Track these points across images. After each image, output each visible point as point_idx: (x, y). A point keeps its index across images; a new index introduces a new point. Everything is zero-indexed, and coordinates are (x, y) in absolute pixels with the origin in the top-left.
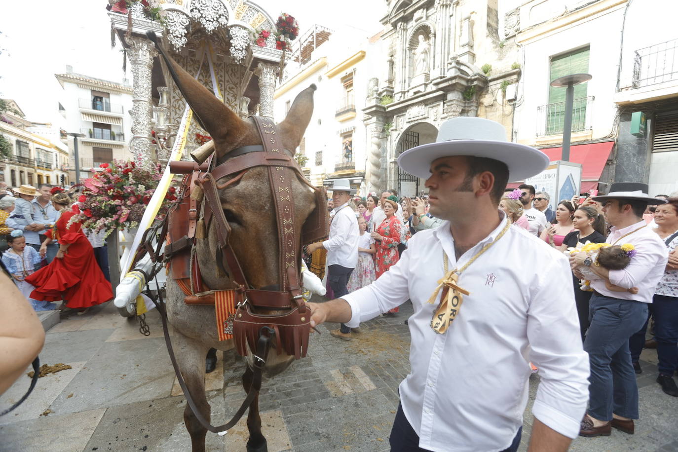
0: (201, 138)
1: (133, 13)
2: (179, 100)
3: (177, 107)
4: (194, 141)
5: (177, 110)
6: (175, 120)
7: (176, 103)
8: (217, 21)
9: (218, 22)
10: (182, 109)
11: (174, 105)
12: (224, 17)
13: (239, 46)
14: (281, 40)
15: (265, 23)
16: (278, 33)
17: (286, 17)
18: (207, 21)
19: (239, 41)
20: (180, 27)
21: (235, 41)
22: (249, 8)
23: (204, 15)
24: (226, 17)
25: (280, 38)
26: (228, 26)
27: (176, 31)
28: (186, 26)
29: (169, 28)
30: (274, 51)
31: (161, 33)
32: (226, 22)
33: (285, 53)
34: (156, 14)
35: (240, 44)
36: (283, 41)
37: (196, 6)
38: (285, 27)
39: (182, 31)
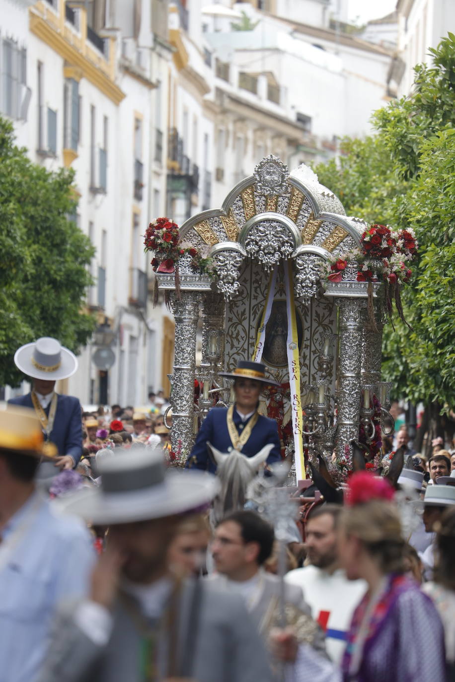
1: (180, 269)
2: (239, 324)
3: (234, 336)
5: (235, 342)
6: (230, 357)
7: (233, 329)
8: (279, 251)
9: (281, 252)
10: (242, 338)
11: (230, 334)
12: (289, 244)
13: (307, 281)
14: (363, 269)
15: (346, 239)
16: (362, 256)
17: (371, 236)
18: (266, 254)
19: (307, 274)
20: (232, 269)
21: (303, 274)
22: (323, 223)
23: (262, 247)
24: (291, 243)
25: (362, 267)
26: (294, 255)
27: (227, 276)
28: (240, 267)
29: (219, 273)
30: (355, 284)
31: (209, 286)
32: (291, 250)
33: (372, 284)
34: (204, 267)
35: (309, 278)
36: (366, 270)
37: (252, 237)
38: (369, 251)
39: (235, 274)
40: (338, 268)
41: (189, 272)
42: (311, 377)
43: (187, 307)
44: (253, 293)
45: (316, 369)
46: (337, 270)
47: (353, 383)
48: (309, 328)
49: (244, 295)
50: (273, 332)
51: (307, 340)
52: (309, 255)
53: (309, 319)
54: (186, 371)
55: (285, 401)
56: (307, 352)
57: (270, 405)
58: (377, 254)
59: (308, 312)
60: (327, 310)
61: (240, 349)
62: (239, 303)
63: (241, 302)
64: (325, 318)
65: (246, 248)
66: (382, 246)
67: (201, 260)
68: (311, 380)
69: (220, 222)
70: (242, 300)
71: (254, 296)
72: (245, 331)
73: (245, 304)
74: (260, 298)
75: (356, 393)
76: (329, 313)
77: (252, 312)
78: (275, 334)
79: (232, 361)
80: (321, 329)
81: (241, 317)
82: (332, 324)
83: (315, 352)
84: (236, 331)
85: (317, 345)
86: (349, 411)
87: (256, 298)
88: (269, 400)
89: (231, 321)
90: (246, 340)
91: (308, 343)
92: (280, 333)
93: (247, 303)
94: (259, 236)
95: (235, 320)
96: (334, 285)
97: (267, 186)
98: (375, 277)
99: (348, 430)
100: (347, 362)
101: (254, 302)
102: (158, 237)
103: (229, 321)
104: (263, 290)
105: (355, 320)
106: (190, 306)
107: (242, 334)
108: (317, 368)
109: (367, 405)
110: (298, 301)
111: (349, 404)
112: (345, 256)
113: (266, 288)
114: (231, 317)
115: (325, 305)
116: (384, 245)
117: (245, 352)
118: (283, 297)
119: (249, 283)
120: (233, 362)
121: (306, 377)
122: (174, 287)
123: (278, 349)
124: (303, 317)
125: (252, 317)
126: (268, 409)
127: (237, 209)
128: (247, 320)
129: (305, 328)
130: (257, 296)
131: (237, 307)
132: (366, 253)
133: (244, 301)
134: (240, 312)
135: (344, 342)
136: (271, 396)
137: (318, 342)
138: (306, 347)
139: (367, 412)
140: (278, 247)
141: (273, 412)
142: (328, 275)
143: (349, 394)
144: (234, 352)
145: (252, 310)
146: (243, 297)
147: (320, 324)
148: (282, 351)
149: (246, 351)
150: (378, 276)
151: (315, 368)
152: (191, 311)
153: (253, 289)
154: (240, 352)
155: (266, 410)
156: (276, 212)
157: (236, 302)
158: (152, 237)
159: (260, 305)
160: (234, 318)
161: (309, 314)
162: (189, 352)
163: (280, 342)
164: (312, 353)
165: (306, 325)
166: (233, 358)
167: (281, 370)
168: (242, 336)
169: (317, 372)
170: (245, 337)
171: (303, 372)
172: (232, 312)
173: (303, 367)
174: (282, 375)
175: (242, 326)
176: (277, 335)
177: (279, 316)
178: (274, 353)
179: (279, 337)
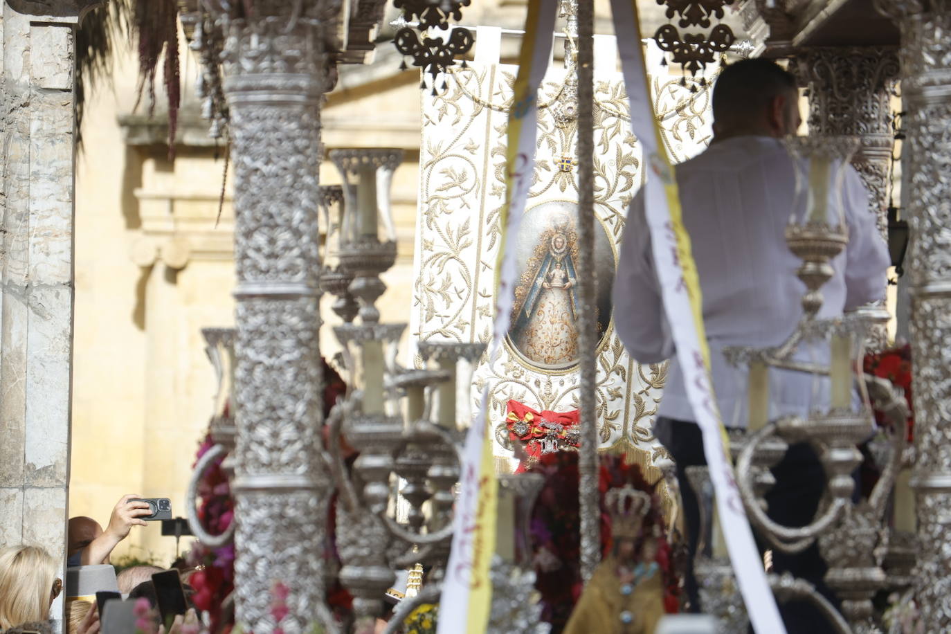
3: (436, 287)
7: (435, 269)
10: (458, 294)
11: (427, 281)
42: (632, 402)
44: (491, 178)
45: (647, 382)
49: (467, 185)
50: (540, 281)
61: (449, 323)
62: (454, 204)
63: (459, 202)
68: (632, 409)
71: (494, 190)
72: (466, 278)
77: (486, 228)
78: (546, 285)
81: (459, 239)
84: (444, 275)
87: (497, 192)
89: (431, 250)
90: (469, 295)
95: (441, 247)
101: (492, 203)
103: (423, 249)
107: (458, 282)
108: (649, 378)
110: (606, 205)
114: (430, 240)
117: (462, 329)
119: (480, 152)
121: (618, 400)
123: (552, 323)
128: (472, 250)
133: (465, 197)
134: (454, 228)
144: (434, 329)
145: (488, 221)
146: (463, 189)
148: (562, 329)
149: (468, 328)
151: (644, 379)
153: (491, 170)
154: (451, 328)
160: (440, 242)
163: (559, 307)
167: (555, 380)
168: (459, 290)
169: (647, 389)
170: (467, 290)
171: (612, 388)
172: (433, 225)
173: (613, 375)
174: (556, 394)
175: (459, 264)
176: (551, 288)
177: (559, 240)
178: (539, 333)
179: (556, 293)
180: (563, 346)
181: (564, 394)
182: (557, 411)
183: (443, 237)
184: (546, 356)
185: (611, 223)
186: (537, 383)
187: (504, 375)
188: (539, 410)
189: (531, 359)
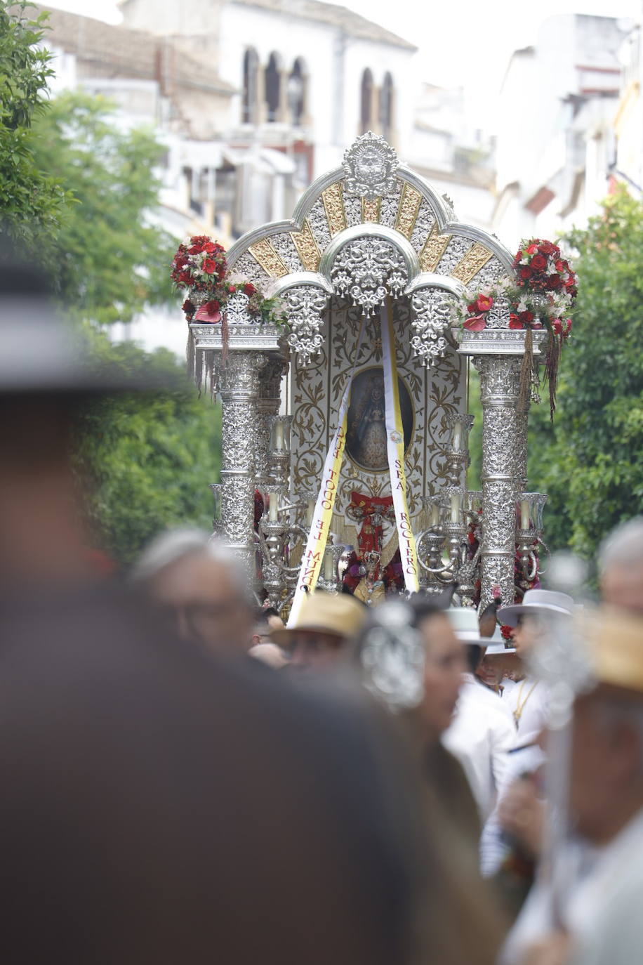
0: (363, 504)
1: (229, 316)
2: (311, 406)
3: (305, 424)
4: (347, 512)
5: (307, 435)
6: (299, 458)
7: (303, 414)
8: (384, 284)
9: (387, 286)
10: (318, 428)
11: (299, 421)
12: (399, 274)
13: (430, 331)
14: (519, 310)
15: (490, 263)
16: (515, 288)
17: (530, 258)
18: (363, 290)
19: (430, 320)
20: (311, 315)
21: (423, 320)
22: (453, 240)
23: (357, 280)
24: (402, 272)
25: (517, 306)
26: (408, 291)
27: (302, 326)
28: (322, 310)
29: (290, 321)
30: (505, 333)
31: (276, 342)
32: (403, 282)
33: (531, 333)
34: (268, 312)
35: (432, 326)
36: (524, 311)
37: (341, 264)
38: (528, 280)
39: (315, 323)
40: (479, 309)
41: (244, 320)
42: (427, 487)
43: (240, 377)
44: (334, 356)
45: (436, 475)
46: (479, 312)
47: (505, 490)
48: (422, 409)
49: (319, 361)
51: (420, 428)
52: (432, 289)
53: (422, 395)
54: (241, 478)
55: (386, 525)
56: (420, 448)
57: (362, 533)
58: (540, 284)
59: (421, 385)
60: (450, 381)
61: (314, 446)
62: (312, 373)
63: (315, 372)
64: (447, 394)
65: (332, 281)
66: (547, 273)
67: (262, 301)
68: (428, 492)
69: (290, 240)
70: (316, 368)
71: (336, 362)
72: (321, 416)
73: (321, 375)
74: (345, 364)
75: (509, 505)
76: (452, 386)
77: (332, 387)
78: (370, 420)
79: (302, 464)
80: (441, 411)
81: (316, 394)
82: (458, 403)
83: (432, 448)
84: (309, 417)
85: (436, 436)
86: (499, 534)
87: (338, 364)
88: (362, 523)
89: (300, 402)
90: (324, 429)
91: (421, 433)
92: (377, 418)
93: (325, 373)
94: (353, 262)
95: (306, 400)
96: (472, 336)
97: (364, 183)
98: (537, 321)
99: (499, 563)
100: (494, 458)
101: (335, 371)
102: (195, 267)
103: (295, 402)
104: (349, 350)
105: (506, 390)
106: (245, 375)
107: (317, 421)
108: (436, 472)
109: (525, 524)
110: (405, 368)
111: (500, 522)
112: (489, 289)
113: (354, 348)
114: (300, 395)
115: (447, 373)
116: (552, 270)
117: (322, 450)
118: (379, 363)
119: (326, 341)
120: (305, 466)
122: (220, 346)
123: (375, 443)
124: (413, 394)
125: (333, 395)
126: (359, 538)
127: (317, 220)
128: (325, 400)
129: (416, 410)
130: (340, 362)
131: (309, 379)
132: (522, 284)
133: (319, 369)
134: (313, 388)
135: (490, 426)
136: (363, 518)
137: (437, 432)
138: (419, 439)
139: (525, 536)
140: (383, 278)
141: (368, 543)
142: (464, 321)
143: (499, 507)
144: (305, 450)
145: (333, 383)
146: (317, 364)
147: (439, 403)
148: (382, 446)
149: (325, 449)
150: (541, 320)
151: (433, 473)
152: (247, 383)
153: (334, 351)
154: (314, 449)
155: (356, 539)
156: (378, 223)
157: (307, 372)
158: (185, 267)
159: (344, 376)
160: (304, 396)
161: (423, 388)
162: (245, 447)
163: (378, 433)
164: (428, 450)
165: (418, 405)
166: (304, 460)
167: (379, 477)
168: (318, 425)
169: (436, 478)
170: (323, 425)
171: (414, 480)
172: (301, 387)
173: (415, 471)
174: (381, 485)
175: (317, 410)
176: (374, 422)
177: (376, 392)
178: (368, 450)
179: (377, 424)
180: (383, 457)
181: (385, 485)
182: (381, 496)
183: (306, 393)
184: (373, 463)
185: (408, 379)
186: (368, 480)
187: (347, 476)
188: (370, 496)
189: (364, 465)
